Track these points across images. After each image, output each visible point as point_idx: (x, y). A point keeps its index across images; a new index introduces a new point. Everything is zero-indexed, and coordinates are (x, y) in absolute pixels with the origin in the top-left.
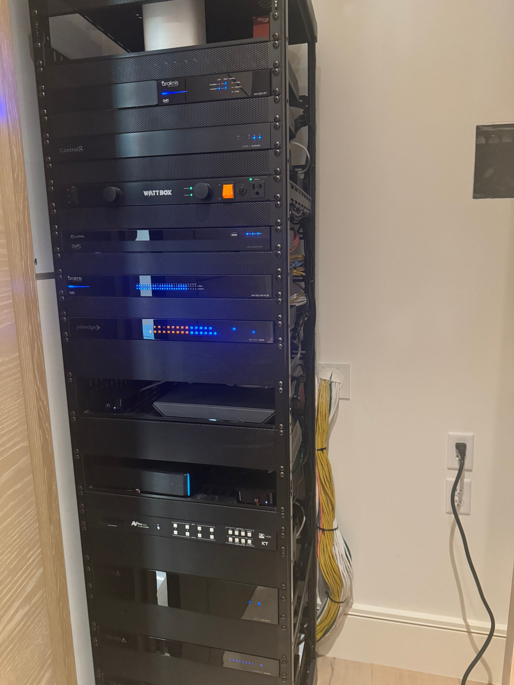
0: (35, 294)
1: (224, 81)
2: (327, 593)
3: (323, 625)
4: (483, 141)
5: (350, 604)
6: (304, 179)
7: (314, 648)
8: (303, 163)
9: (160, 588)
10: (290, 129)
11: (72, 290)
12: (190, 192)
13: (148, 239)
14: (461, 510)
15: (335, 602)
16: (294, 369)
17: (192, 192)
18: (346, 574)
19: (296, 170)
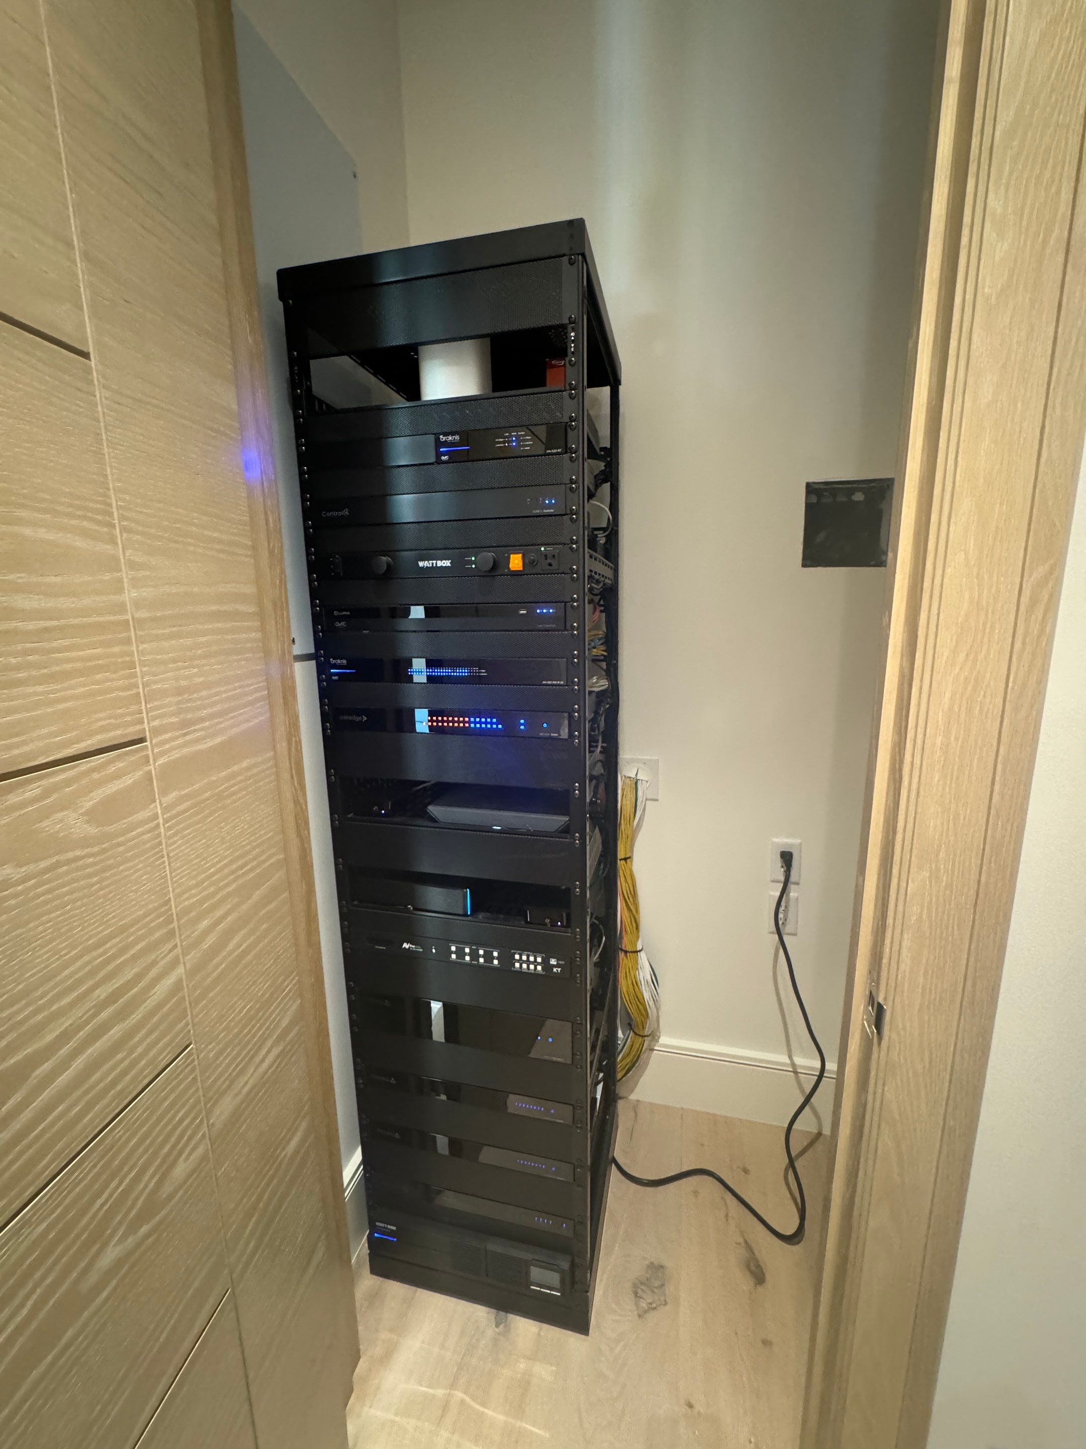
0: (294, 682)
1: (512, 436)
2: (630, 1025)
3: (624, 1063)
4: (814, 499)
5: (657, 1038)
6: (605, 544)
7: (615, 1090)
8: (604, 525)
9: (435, 1016)
10: (588, 488)
11: (336, 674)
12: (471, 562)
13: (423, 616)
14: (787, 929)
15: (640, 1035)
16: (593, 766)
17: (474, 562)
18: (651, 1003)
19: (595, 533)
